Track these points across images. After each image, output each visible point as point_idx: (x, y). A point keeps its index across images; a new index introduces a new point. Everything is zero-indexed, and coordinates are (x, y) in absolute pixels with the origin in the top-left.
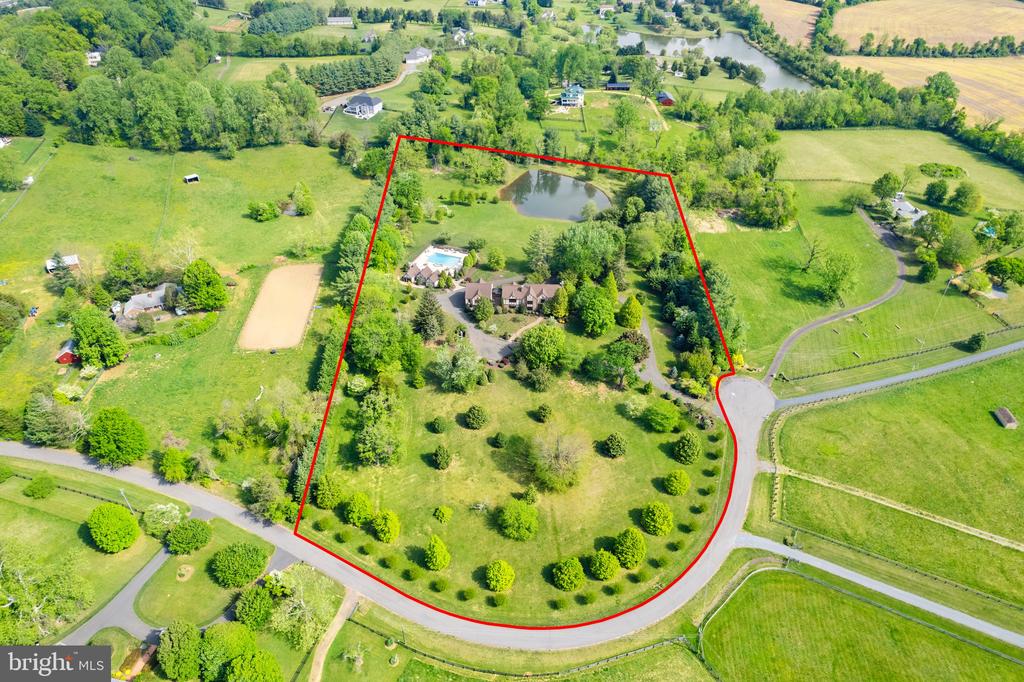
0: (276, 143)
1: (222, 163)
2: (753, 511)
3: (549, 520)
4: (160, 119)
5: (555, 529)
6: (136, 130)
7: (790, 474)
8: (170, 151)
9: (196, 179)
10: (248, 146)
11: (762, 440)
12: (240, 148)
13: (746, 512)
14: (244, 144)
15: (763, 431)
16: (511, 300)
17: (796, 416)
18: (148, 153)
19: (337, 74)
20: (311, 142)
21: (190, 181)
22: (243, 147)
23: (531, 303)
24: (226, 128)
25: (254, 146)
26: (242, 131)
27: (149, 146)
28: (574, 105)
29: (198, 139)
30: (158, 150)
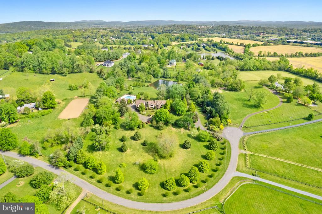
0: (80, 72)
1: (62, 77)
3: (163, 168)
4: (45, 64)
5: (165, 170)
6: (38, 68)
7: (252, 154)
8: (47, 74)
9: (54, 80)
10: (72, 73)
11: (240, 144)
12: (69, 73)
13: (237, 165)
14: (70, 72)
15: (240, 141)
16: (151, 106)
17: (251, 137)
19: (101, 56)
20: (91, 72)
21: (52, 81)
22: (70, 73)
23: (158, 106)
24: (65, 67)
25: (74, 73)
26: (70, 68)
27: (41, 72)
28: (173, 65)
29: (56, 70)
30: (44, 74)
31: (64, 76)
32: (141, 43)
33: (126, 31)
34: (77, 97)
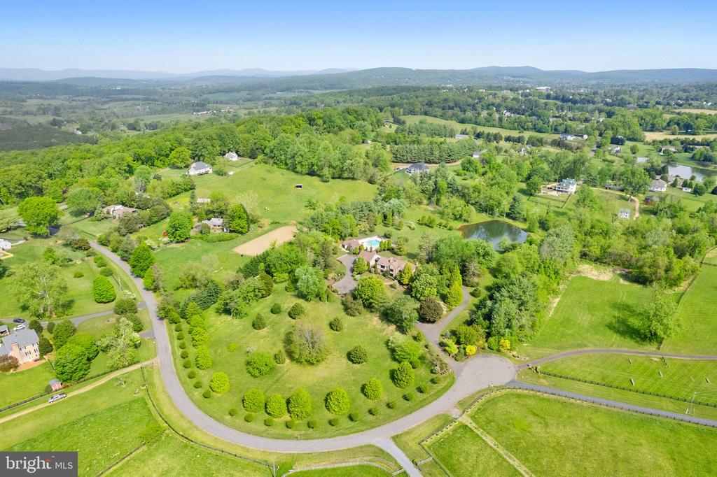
0: (353, 179)
1: (321, 183)
2: (412, 433)
3: (279, 375)
4: (302, 156)
5: (277, 380)
6: (291, 161)
7: (469, 425)
8: (301, 173)
9: (300, 187)
10: (339, 178)
11: (470, 397)
12: (333, 178)
13: (406, 430)
14: (337, 176)
15: (480, 392)
16: (382, 267)
17: (518, 395)
18: (293, 173)
20: (371, 182)
21: (297, 187)
22: (336, 178)
23: (392, 270)
24: (330, 166)
25: (343, 178)
26: (337, 169)
27: (294, 170)
28: (566, 192)
29: (316, 170)
30: (297, 172)
31: (324, 181)
32: (561, 128)
33: (559, 96)
34: (295, 222)
